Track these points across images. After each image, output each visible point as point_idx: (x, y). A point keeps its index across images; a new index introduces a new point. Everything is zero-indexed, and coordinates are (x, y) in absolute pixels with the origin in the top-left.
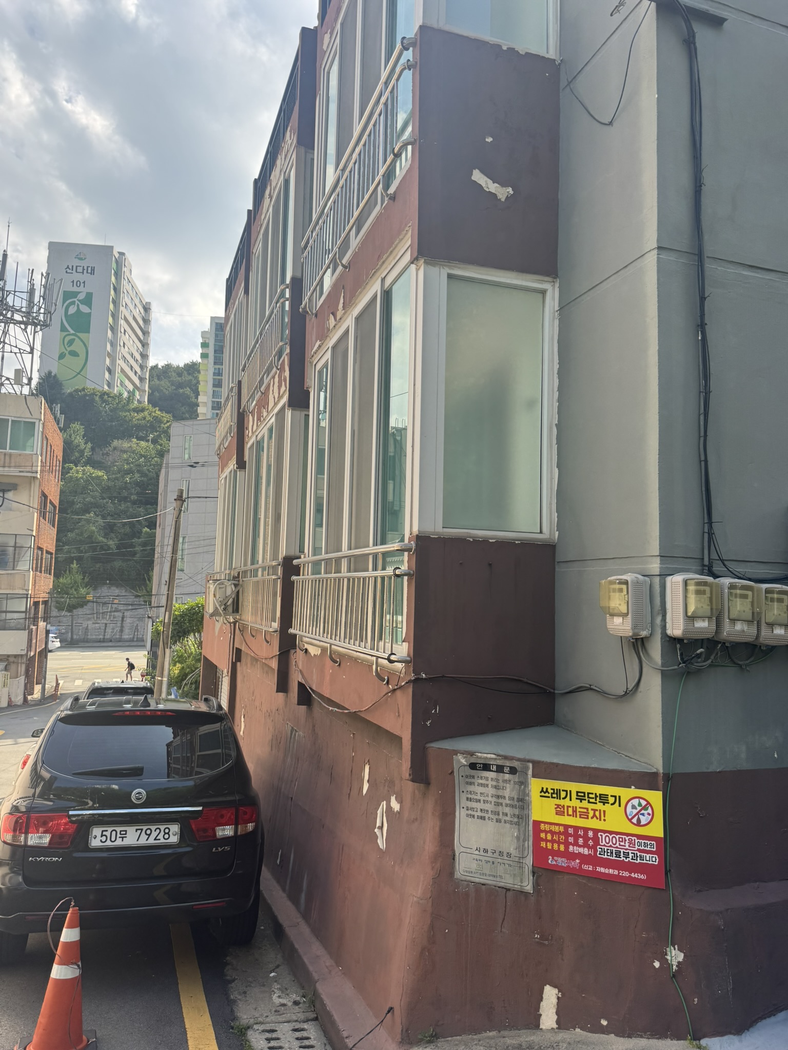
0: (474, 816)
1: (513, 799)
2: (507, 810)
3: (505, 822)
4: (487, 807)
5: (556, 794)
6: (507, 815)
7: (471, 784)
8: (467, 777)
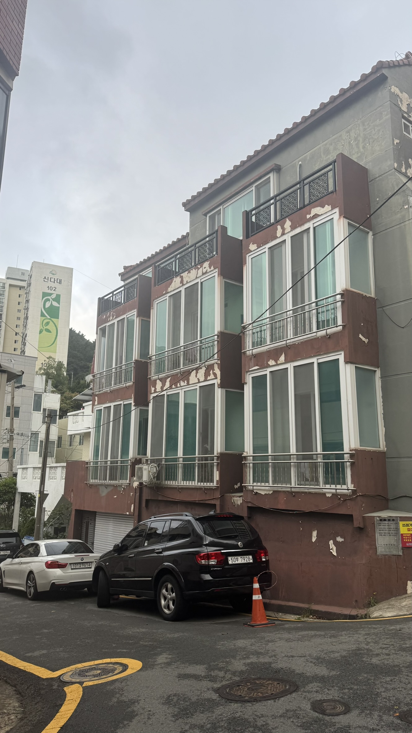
0: (382, 535)
1: (394, 528)
2: (393, 532)
3: (392, 535)
4: (387, 532)
5: (407, 525)
6: (392, 533)
7: (380, 525)
8: (379, 523)
